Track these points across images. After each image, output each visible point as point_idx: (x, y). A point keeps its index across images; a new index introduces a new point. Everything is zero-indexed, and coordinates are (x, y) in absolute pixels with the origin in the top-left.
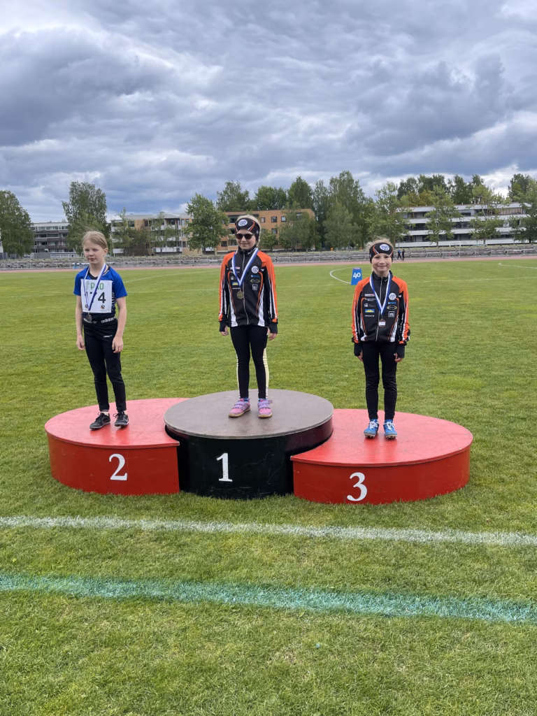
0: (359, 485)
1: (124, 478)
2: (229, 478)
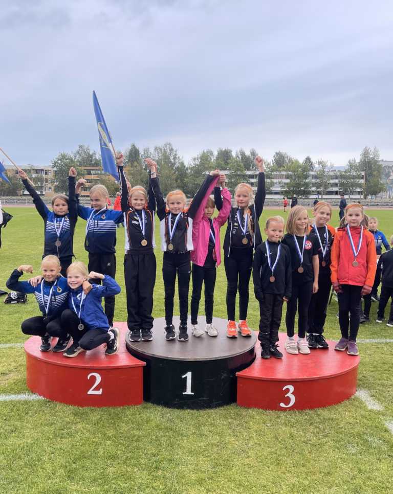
0: (289, 395)
2: (192, 392)
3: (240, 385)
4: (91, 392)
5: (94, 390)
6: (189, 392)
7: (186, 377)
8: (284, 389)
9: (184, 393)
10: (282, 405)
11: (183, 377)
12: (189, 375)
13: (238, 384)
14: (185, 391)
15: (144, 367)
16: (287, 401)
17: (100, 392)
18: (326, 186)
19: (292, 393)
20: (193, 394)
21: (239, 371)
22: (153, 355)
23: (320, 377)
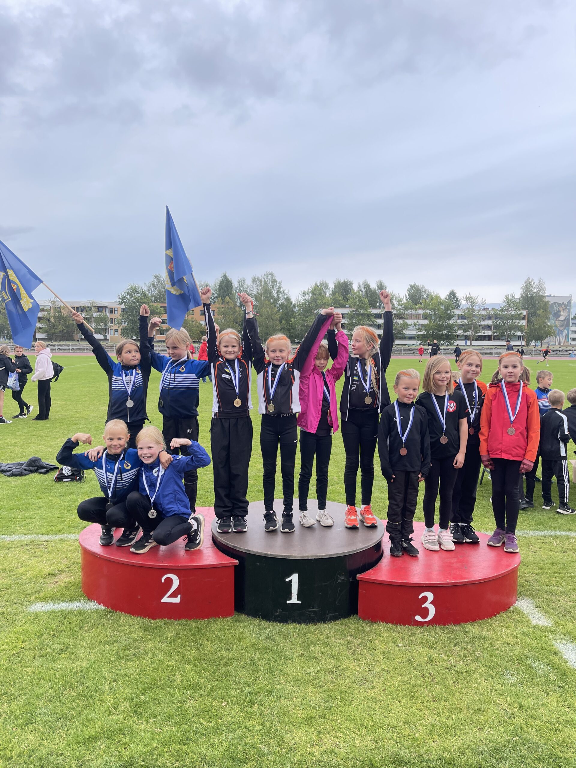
0: (428, 605)
2: (298, 600)
3: (361, 591)
4: (166, 599)
5: (169, 597)
6: (294, 600)
7: (291, 581)
8: (420, 597)
9: (288, 602)
10: (418, 618)
11: (287, 580)
12: (295, 578)
13: (360, 590)
14: (290, 599)
15: (236, 566)
16: (425, 613)
17: (177, 600)
18: (476, 328)
19: (431, 603)
20: (300, 602)
21: (360, 573)
22: (248, 550)
23: (467, 582)
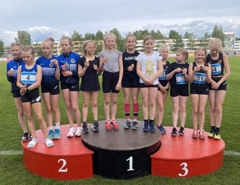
0: (184, 168)
1: (66, 171)
5: (62, 169)
7: (129, 160)
8: (181, 165)
10: (180, 175)
13: (152, 162)
14: (129, 169)
16: (183, 172)
20: (134, 170)
21: (152, 154)
